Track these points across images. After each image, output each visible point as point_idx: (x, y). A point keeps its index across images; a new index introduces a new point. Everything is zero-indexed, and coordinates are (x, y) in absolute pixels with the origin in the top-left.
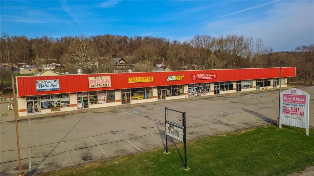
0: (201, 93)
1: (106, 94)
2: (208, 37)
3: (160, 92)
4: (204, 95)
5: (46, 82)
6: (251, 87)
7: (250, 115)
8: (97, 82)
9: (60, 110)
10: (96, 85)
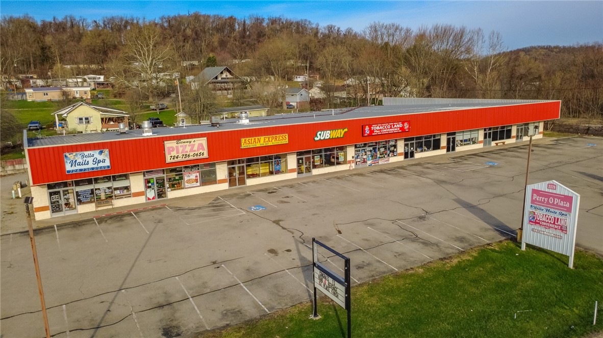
0: (380, 158)
1: (198, 169)
2: (397, 28)
3: (301, 161)
4: (386, 161)
5: (83, 156)
6: (474, 143)
7: (470, 215)
8: (181, 149)
9: (112, 205)
10: (180, 155)
